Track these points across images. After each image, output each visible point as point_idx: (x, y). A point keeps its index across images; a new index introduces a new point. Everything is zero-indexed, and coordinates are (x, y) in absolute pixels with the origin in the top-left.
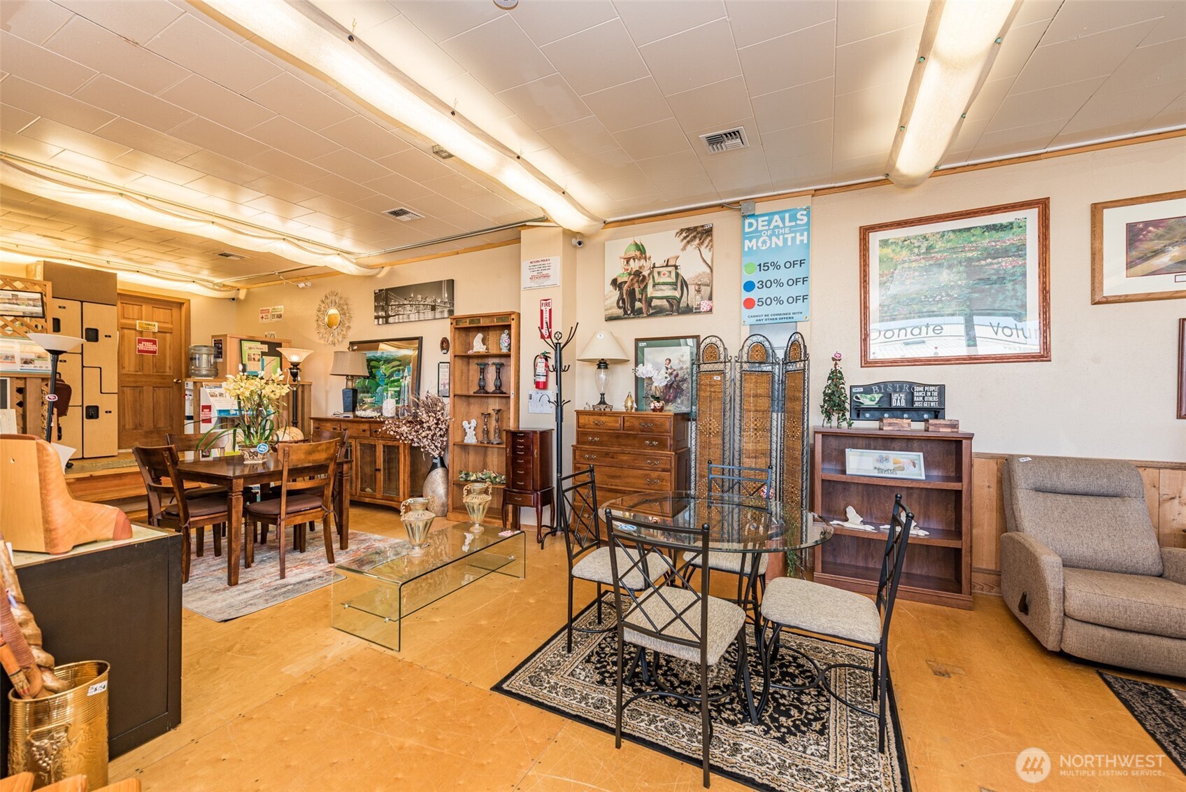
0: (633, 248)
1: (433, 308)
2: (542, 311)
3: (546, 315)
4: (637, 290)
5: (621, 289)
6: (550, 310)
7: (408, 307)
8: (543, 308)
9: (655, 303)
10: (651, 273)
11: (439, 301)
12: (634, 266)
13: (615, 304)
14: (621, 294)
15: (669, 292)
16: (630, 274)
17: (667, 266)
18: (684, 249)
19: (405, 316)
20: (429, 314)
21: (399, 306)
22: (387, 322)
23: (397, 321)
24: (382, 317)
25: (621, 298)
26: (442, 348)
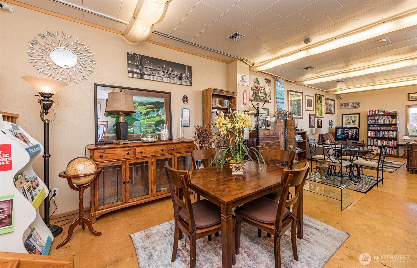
0: (256, 79)
1: (180, 78)
2: (244, 94)
3: (245, 96)
4: (257, 93)
5: (253, 91)
6: (246, 94)
7: (162, 73)
8: (244, 93)
9: (261, 98)
10: (260, 89)
11: (184, 75)
12: (256, 85)
13: (252, 96)
14: (253, 93)
15: (263, 96)
16: (255, 87)
17: (263, 88)
18: (266, 84)
19: (159, 78)
20: (178, 82)
21: (153, 70)
22: (142, 78)
23: (152, 79)
24: (138, 73)
25: (253, 94)
26: (184, 101)
